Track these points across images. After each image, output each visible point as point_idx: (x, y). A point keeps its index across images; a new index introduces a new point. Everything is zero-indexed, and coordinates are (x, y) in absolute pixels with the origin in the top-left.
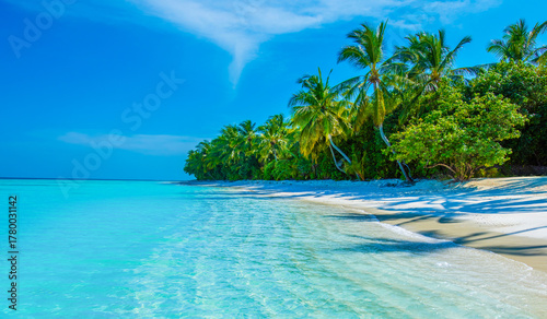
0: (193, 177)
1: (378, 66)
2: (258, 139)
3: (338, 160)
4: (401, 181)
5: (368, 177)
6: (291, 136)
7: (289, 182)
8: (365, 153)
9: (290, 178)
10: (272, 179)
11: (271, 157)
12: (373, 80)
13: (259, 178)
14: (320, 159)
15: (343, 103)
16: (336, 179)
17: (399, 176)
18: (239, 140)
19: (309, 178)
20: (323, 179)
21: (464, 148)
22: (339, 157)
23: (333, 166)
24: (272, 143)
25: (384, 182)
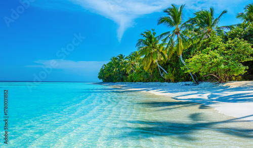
0: (101, 81)
1: (179, 26)
2: (125, 63)
3: (162, 72)
4: (192, 83)
5: (176, 81)
6: (140, 61)
7: (140, 83)
8: (175, 69)
9: (141, 81)
10: (132, 81)
11: (132, 71)
12: (177, 33)
13: (126, 81)
14: (154, 72)
15: (162, 44)
16: (162, 81)
17: (191, 80)
18: (117, 63)
19: (149, 81)
20: (155, 81)
21: (222, 66)
22: (162, 71)
23: (160, 75)
24: (132, 65)
25: (184, 83)
